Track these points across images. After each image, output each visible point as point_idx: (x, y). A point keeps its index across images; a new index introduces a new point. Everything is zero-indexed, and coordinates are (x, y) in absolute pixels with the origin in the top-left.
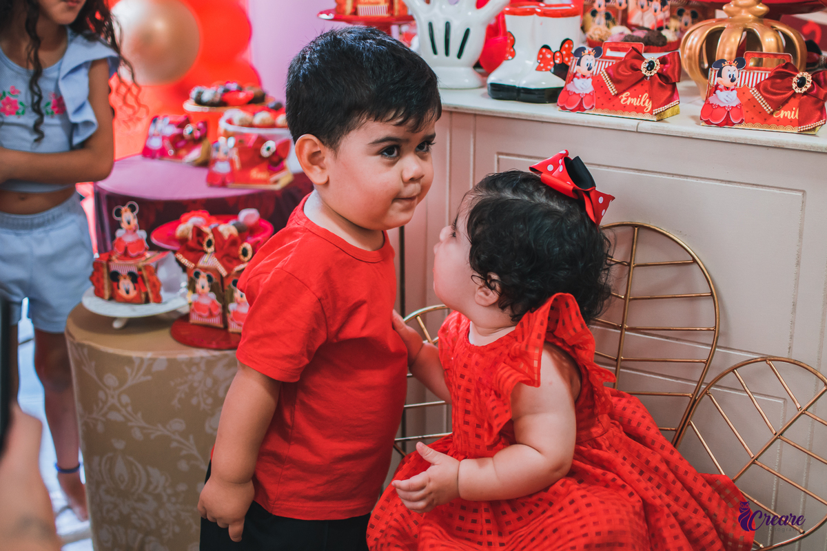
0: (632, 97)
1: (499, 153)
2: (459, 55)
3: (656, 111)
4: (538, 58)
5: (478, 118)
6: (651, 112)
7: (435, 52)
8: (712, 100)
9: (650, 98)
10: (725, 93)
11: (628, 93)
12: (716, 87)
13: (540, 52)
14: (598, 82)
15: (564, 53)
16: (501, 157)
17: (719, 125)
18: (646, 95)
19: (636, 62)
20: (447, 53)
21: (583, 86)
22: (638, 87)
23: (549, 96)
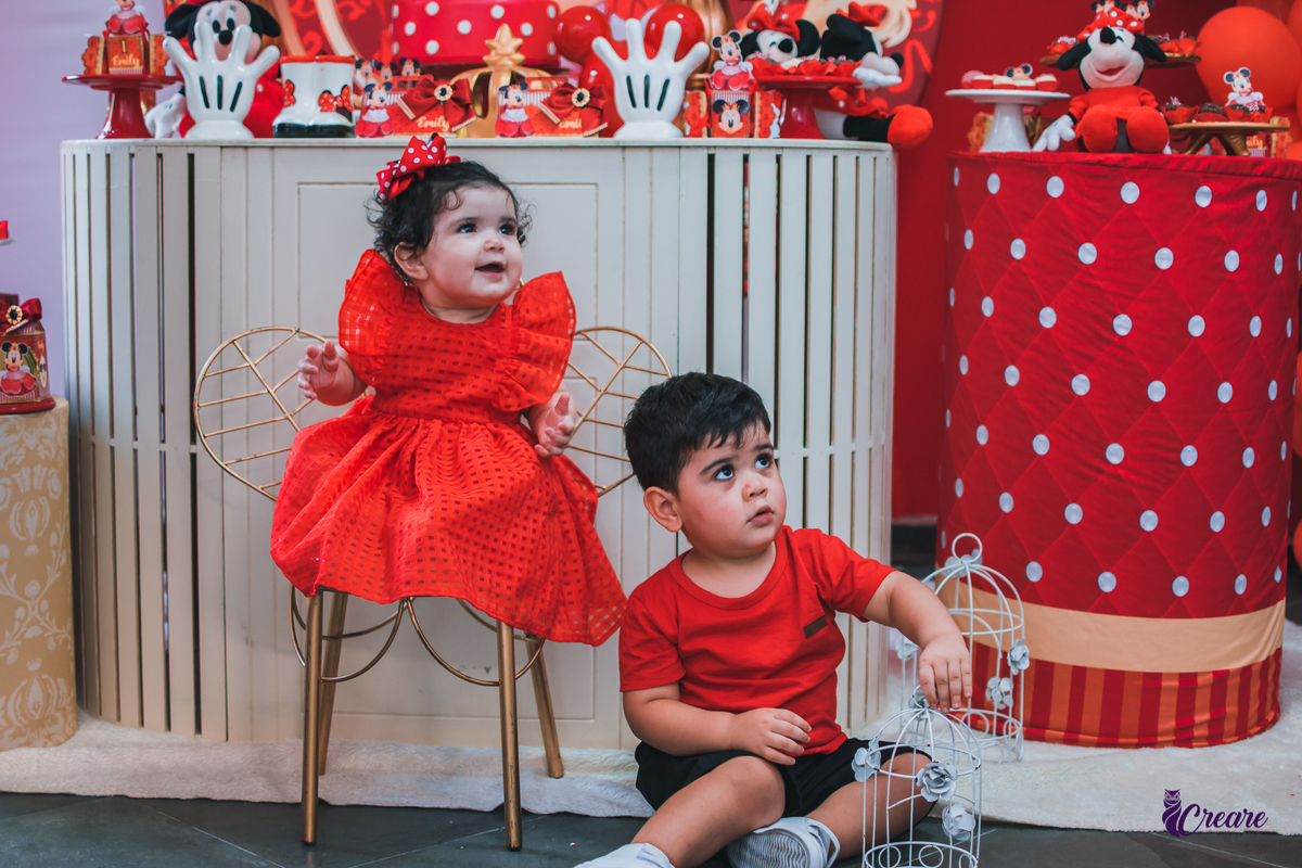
0: (429, 119)
1: (300, 184)
2: (232, 109)
3: (454, 129)
4: (320, 104)
5: (276, 150)
6: (450, 131)
7: (207, 106)
8: (503, 117)
9: (446, 119)
10: (514, 111)
11: (423, 118)
12: (505, 107)
13: (321, 97)
14: (394, 111)
15: (345, 98)
16: (301, 186)
17: (514, 137)
18: (442, 117)
19: (429, 90)
20: (220, 106)
21: (378, 116)
22: (432, 112)
23: (340, 131)
